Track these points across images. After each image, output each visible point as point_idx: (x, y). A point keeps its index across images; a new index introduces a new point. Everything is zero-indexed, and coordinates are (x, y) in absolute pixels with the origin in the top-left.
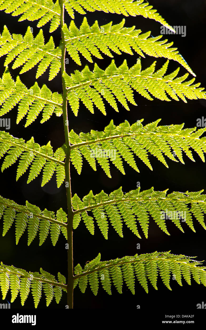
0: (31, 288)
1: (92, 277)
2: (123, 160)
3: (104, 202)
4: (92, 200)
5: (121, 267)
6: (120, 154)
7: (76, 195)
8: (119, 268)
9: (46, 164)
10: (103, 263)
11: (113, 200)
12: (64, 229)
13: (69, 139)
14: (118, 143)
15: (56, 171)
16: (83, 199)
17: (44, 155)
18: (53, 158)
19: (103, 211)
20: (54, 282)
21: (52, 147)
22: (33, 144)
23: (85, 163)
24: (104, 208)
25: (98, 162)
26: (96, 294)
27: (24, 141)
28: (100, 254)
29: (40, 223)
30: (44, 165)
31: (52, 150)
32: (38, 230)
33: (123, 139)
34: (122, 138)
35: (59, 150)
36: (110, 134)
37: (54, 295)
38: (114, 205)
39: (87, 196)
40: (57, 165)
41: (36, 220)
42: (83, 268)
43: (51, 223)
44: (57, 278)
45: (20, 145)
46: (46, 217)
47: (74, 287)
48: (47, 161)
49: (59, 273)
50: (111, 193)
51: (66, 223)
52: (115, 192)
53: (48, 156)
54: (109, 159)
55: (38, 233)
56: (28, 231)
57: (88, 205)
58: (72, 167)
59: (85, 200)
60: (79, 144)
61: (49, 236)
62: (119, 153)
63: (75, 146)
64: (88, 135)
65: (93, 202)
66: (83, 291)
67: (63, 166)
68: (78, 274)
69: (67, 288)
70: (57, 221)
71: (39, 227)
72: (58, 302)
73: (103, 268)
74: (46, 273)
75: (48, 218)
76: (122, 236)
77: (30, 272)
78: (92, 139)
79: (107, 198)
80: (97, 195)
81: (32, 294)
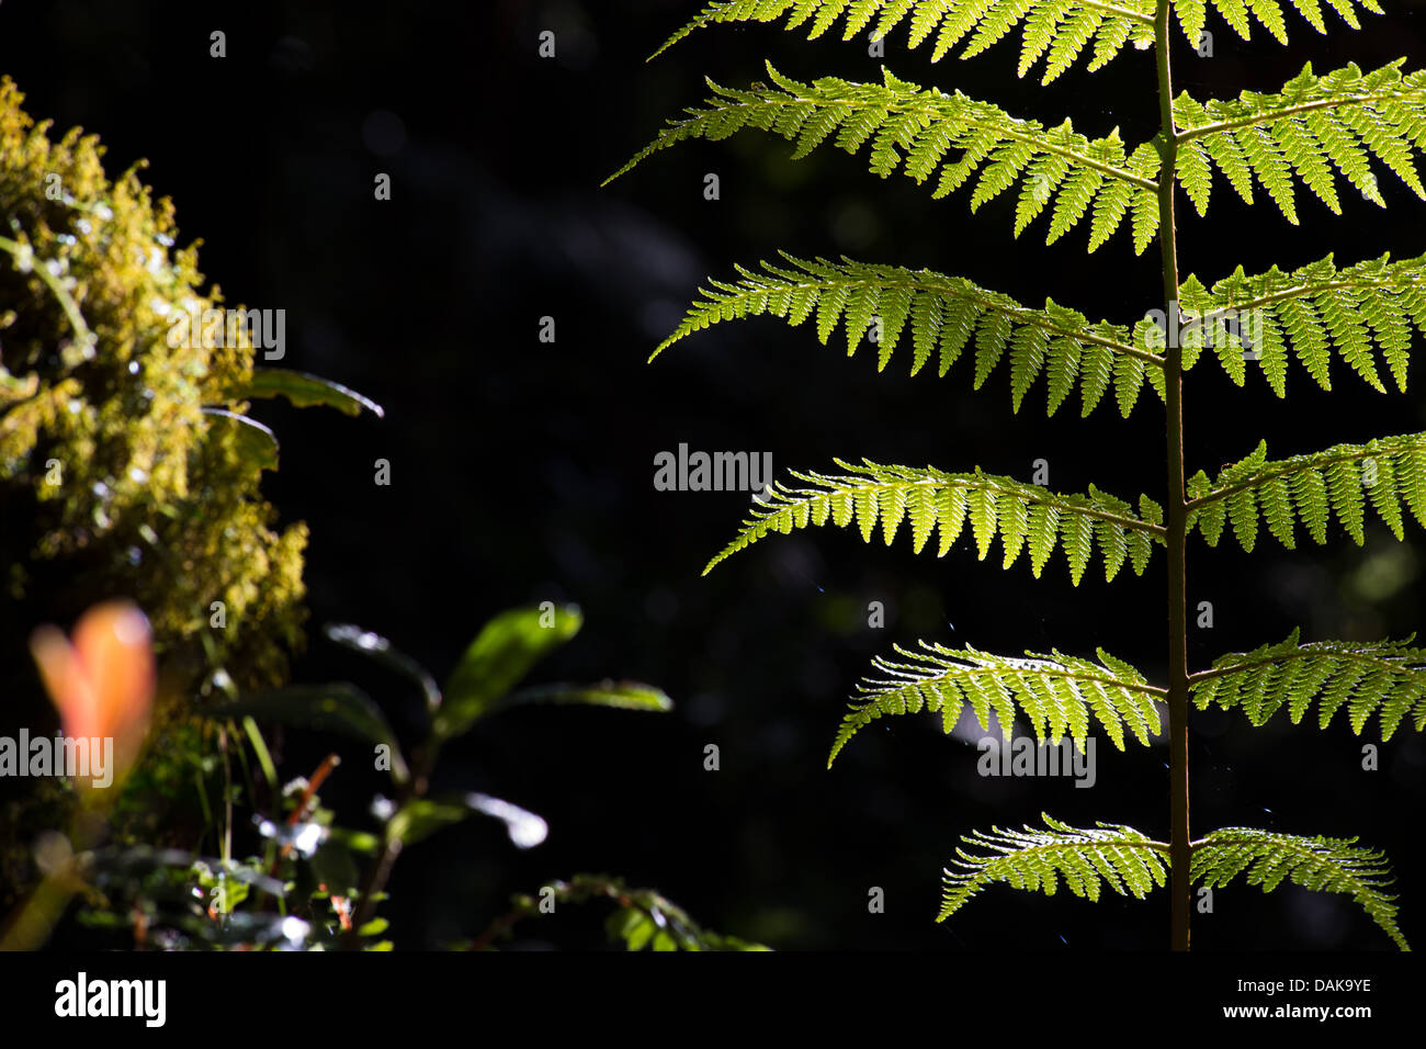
0: (1059, 534)
1: (1238, 502)
2: (1336, 171)
3: (1276, 294)
4: (1240, 289)
5: (1323, 471)
6: (1326, 155)
7: (1192, 276)
8: (1320, 476)
9: (1102, 188)
10: (1272, 466)
11: (1304, 287)
12: (1153, 371)
13: (1173, 115)
14: (1324, 124)
15: (1132, 208)
16: (1213, 289)
17: (1098, 163)
18: (1123, 172)
19: (1272, 318)
20: (1129, 519)
21: (1123, 143)
22: (1067, 135)
23: (1220, 182)
24: (1273, 310)
25: (1260, 180)
26: (1249, 547)
27: (1041, 126)
28: (1263, 443)
29: (1083, 354)
30: (1097, 191)
31: (1123, 151)
32: (1077, 374)
33: (1337, 112)
34: (1335, 108)
35: (1144, 149)
36: (1298, 98)
37: (1129, 553)
38: (1306, 300)
39: (1227, 280)
40: (1135, 191)
41: (1073, 346)
42: (1213, 480)
43: (1115, 355)
44: (1136, 509)
45: (1026, 136)
46: (1102, 339)
47: (1188, 530)
48: (1105, 180)
49: (1143, 496)
50: (1300, 271)
51: (1162, 355)
52: (1310, 267)
53: (1109, 167)
54: (1293, 170)
55: (1078, 380)
56: (1049, 375)
57: (1227, 303)
58: (1181, 194)
59: (1220, 291)
60: (1202, 127)
61: (1110, 390)
62: (1323, 151)
63: (1192, 135)
64: (1232, 105)
65: (1242, 294)
66: (1213, 541)
67: (1152, 194)
68: (1199, 497)
69: (1167, 535)
70: (1134, 348)
71: (1081, 367)
72: (1139, 572)
73: (1271, 477)
74: (1104, 498)
75: (1109, 340)
76: (1328, 386)
77: (1059, 495)
78: (1243, 115)
79: (1286, 283)
80: (1256, 277)
81: (1065, 549)
